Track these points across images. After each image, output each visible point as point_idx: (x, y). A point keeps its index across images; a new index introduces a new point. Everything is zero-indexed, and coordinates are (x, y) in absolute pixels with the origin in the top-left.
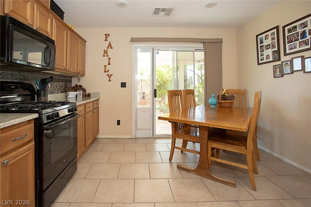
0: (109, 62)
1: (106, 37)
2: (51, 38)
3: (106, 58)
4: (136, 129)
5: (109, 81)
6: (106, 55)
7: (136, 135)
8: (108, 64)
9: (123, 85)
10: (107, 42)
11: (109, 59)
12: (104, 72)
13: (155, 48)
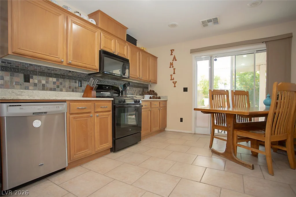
0: (174, 72)
1: (172, 52)
2: (127, 58)
3: (172, 69)
4: (196, 126)
5: (175, 87)
6: (171, 66)
7: (195, 132)
8: (173, 74)
9: (185, 90)
10: (173, 56)
11: (174, 69)
12: (171, 80)
13: (213, 56)
